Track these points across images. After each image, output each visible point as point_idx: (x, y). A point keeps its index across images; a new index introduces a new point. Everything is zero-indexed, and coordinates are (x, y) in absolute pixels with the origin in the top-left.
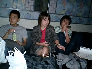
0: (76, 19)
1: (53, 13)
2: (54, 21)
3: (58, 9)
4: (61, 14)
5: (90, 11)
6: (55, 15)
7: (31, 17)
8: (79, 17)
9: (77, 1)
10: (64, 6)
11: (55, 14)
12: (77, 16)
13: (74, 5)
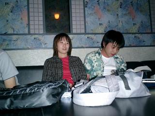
0: (129, 38)
1: (82, 32)
2: (86, 48)
3: (89, 25)
4: (96, 32)
5: (151, 21)
6: (87, 36)
7: (41, 44)
8: (133, 33)
9: (121, 7)
10: (99, 19)
11: (85, 33)
12: (130, 33)
13: (118, 15)
